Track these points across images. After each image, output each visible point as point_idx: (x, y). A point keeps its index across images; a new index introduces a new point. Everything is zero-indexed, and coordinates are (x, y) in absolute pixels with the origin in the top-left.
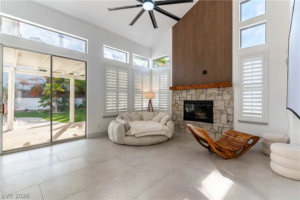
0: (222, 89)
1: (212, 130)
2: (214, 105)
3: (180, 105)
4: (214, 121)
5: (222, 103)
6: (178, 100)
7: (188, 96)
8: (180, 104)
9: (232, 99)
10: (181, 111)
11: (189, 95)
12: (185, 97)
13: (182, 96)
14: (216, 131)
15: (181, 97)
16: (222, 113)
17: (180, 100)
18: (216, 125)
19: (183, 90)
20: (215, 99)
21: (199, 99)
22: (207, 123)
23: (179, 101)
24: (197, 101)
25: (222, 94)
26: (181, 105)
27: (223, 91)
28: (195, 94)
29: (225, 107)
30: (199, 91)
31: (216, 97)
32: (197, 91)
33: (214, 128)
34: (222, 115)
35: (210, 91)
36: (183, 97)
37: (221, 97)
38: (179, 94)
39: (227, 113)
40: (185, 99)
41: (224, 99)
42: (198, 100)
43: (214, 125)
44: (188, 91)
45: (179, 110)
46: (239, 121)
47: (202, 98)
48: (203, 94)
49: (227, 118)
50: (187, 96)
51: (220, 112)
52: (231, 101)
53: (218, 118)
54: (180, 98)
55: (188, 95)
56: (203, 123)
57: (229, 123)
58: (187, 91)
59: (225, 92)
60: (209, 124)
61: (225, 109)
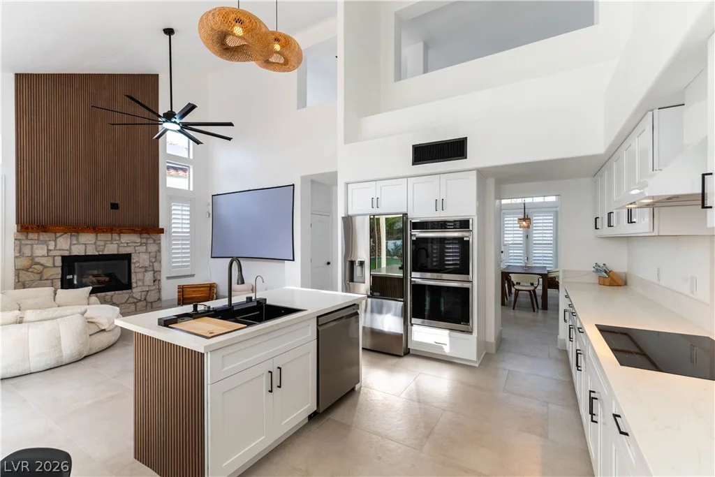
0: (145, 235)
1: (131, 300)
2: (133, 261)
3: (47, 267)
4: (134, 285)
5: (145, 257)
6: (43, 256)
7: (76, 246)
8: (50, 264)
9: (159, 251)
10: (52, 279)
11: (78, 243)
12: (67, 248)
13: (56, 246)
14: (136, 299)
15: (52, 247)
16: (146, 271)
17: (48, 256)
18: (137, 291)
19: (58, 235)
20: (135, 250)
21: (103, 251)
22: (120, 292)
23: (46, 259)
24: (100, 255)
25: (146, 244)
26: (54, 266)
27: (147, 239)
28: (93, 242)
29: (150, 262)
30: (102, 237)
31: (137, 248)
32: (99, 238)
33: (134, 295)
34: (147, 274)
35: (126, 238)
36: (60, 250)
37: (145, 247)
38: (45, 242)
39: (153, 270)
40: (66, 253)
41: (150, 250)
42: (101, 253)
43: (134, 290)
44: (74, 236)
45: (45, 277)
46: (168, 278)
47: (111, 249)
48: (112, 243)
49: (154, 277)
50: (73, 247)
51: (143, 270)
52: (158, 254)
53: (140, 280)
54: (49, 250)
55: (75, 244)
56: (113, 293)
57: (157, 282)
58: (71, 236)
59: (150, 241)
60: (124, 291)
61: (151, 264)
